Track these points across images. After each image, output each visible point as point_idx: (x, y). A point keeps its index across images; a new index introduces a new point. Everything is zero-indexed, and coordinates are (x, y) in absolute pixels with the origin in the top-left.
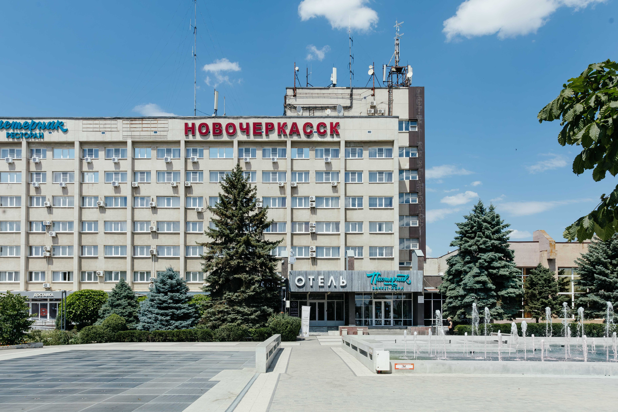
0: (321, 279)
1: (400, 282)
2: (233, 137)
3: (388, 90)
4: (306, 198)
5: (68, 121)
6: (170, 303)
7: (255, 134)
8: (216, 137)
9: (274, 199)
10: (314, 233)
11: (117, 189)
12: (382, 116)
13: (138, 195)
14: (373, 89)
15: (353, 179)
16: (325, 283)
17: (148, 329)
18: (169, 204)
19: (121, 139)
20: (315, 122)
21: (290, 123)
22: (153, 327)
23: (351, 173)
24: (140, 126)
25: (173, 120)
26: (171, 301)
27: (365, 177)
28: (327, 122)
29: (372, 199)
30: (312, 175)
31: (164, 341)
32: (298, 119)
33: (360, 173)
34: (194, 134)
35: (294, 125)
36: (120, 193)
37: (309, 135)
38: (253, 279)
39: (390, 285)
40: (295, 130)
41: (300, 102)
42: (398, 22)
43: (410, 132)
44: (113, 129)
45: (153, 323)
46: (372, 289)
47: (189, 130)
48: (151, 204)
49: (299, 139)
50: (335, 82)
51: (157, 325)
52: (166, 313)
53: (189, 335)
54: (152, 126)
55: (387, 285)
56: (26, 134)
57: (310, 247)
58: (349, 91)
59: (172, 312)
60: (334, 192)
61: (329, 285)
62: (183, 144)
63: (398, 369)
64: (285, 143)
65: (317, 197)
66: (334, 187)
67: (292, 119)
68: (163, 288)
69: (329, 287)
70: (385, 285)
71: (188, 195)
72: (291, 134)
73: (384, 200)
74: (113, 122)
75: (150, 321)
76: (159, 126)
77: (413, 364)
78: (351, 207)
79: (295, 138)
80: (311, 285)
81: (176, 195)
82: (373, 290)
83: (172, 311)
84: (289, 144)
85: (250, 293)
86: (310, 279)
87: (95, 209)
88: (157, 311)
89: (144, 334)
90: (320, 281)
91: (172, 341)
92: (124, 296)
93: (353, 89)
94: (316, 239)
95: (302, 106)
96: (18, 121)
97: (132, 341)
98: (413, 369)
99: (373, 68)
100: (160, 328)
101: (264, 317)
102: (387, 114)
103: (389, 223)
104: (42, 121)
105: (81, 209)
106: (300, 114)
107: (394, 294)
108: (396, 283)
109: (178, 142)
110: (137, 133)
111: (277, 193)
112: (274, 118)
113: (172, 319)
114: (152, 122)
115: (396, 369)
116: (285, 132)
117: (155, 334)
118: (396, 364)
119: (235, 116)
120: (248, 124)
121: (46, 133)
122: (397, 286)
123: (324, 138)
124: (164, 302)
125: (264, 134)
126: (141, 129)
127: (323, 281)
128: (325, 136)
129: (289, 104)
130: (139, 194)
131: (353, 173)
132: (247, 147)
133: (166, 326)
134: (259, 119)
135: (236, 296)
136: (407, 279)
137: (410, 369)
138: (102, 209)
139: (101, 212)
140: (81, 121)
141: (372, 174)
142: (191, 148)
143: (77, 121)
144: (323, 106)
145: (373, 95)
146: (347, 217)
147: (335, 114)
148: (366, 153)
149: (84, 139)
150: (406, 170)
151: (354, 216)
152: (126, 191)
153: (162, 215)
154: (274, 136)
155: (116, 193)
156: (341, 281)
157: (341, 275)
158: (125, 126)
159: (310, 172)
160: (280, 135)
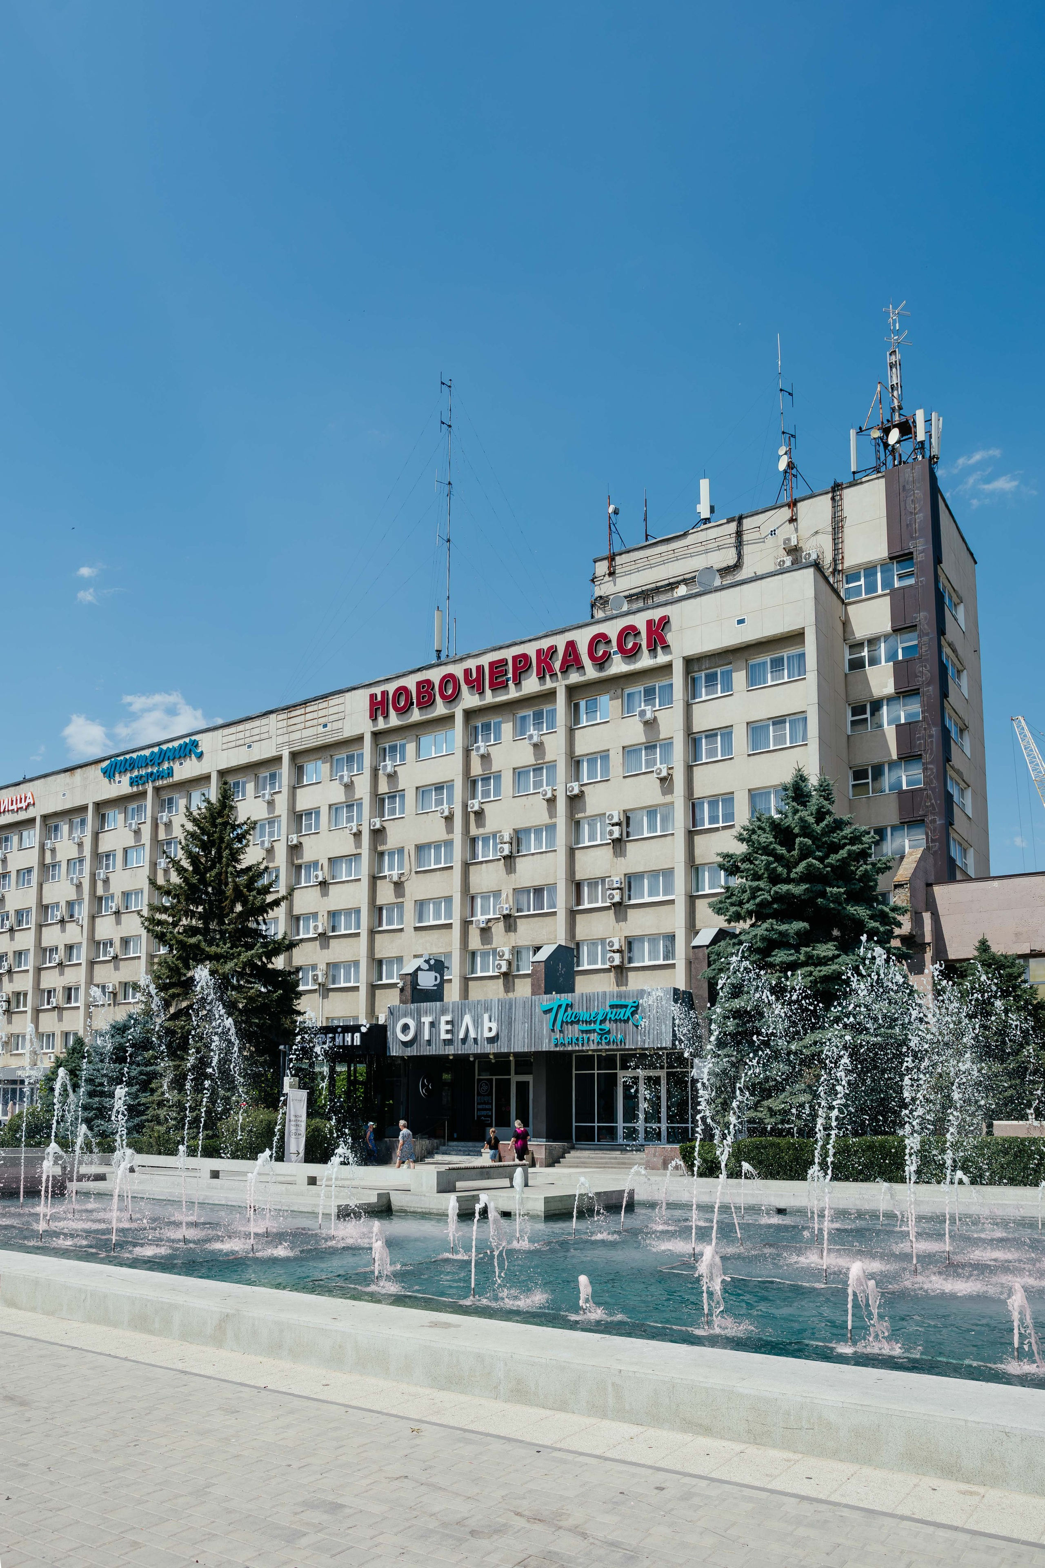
1: (616, 1021)
2: (453, 704)
3: (830, 495)
4: (603, 817)
5: (204, 735)
7: (495, 686)
8: (424, 711)
9: (537, 832)
10: (619, 904)
13: (300, 861)
14: (791, 505)
15: (712, 752)
16: (454, 1030)
18: (348, 872)
19: (273, 753)
20: (612, 630)
21: (561, 644)
23: (706, 737)
24: (302, 718)
25: (354, 692)
27: (739, 739)
28: (640, 621)
29: (759, 797)
30: (616, 760)
32: (584, 629)
33: (727, 732)
34: (386, 715)
35: (571, 646)
36: (273, 861)
37: (601, 662)
39: (594, 1031)
40: (572, 660)
41: (621, 585)
43: (893, 593)
44: (262, 736)
46: (553, 1042)
47: (378, 707)
48: (318, 876)
49: (582, 679)
54: (321, 713)
55: (587, 1032)
56: (152, 773)
57: (608, 941)
58: (732, 527)
60: (662, 793)
61: (462, 1035)
62: (368, 740)
64: (553, 693)
65: (620, 814)
66: (662, 781)
69: (463, 1041)
70: (583, 1032)
71: (377, 849)
72: (565, 669)
74: (264, 721)
76: (332, 710)
78: (707, 826)
79: (574, 678)
80: (427, 1038)
81: (358, 851)
82: (556, 1045)
84: (560, 696)
86: (423, 1024)
90: (444, 1027)
93: (740, 518)
94: (625, 919)
95: (627, 593)
96: (142, 753)
99: (788, 451)
104: (170, 745)
108: (607, 1026)
109: (360, 739)
110: (296, 736)
111: (542, 816)
112: (530, 641)
114: (321, 706)
116: (551, 669)
119: (458, 657)
120: (480, 668)
121: (176, 766)
122: (609, 1032)
123: (635, 663)
125: (511, 683)
126: (302, 725)
127: (449, 1027)
128: (638, 655)
129: (601, 597)
130: (302, 858)
131: (711, 734)
132: (485, 720)
134: (502, 651)
136: (633, 1014)
140: (221, 731)
141: (756, 729)
142: (387, 746)
143: (216, 733)
144: (671, 581)
145: (792, 520)
146: (697, 852)
148: (739, 678)
149: (223, 766)
151: (712, 847)
152: (280, 855)
153: (336, 898)
154: (531, 685)
156: (487, 1024)
157: (486, 1010)
158: (280, 724)
159: (612, 753)
160: (544, 677)
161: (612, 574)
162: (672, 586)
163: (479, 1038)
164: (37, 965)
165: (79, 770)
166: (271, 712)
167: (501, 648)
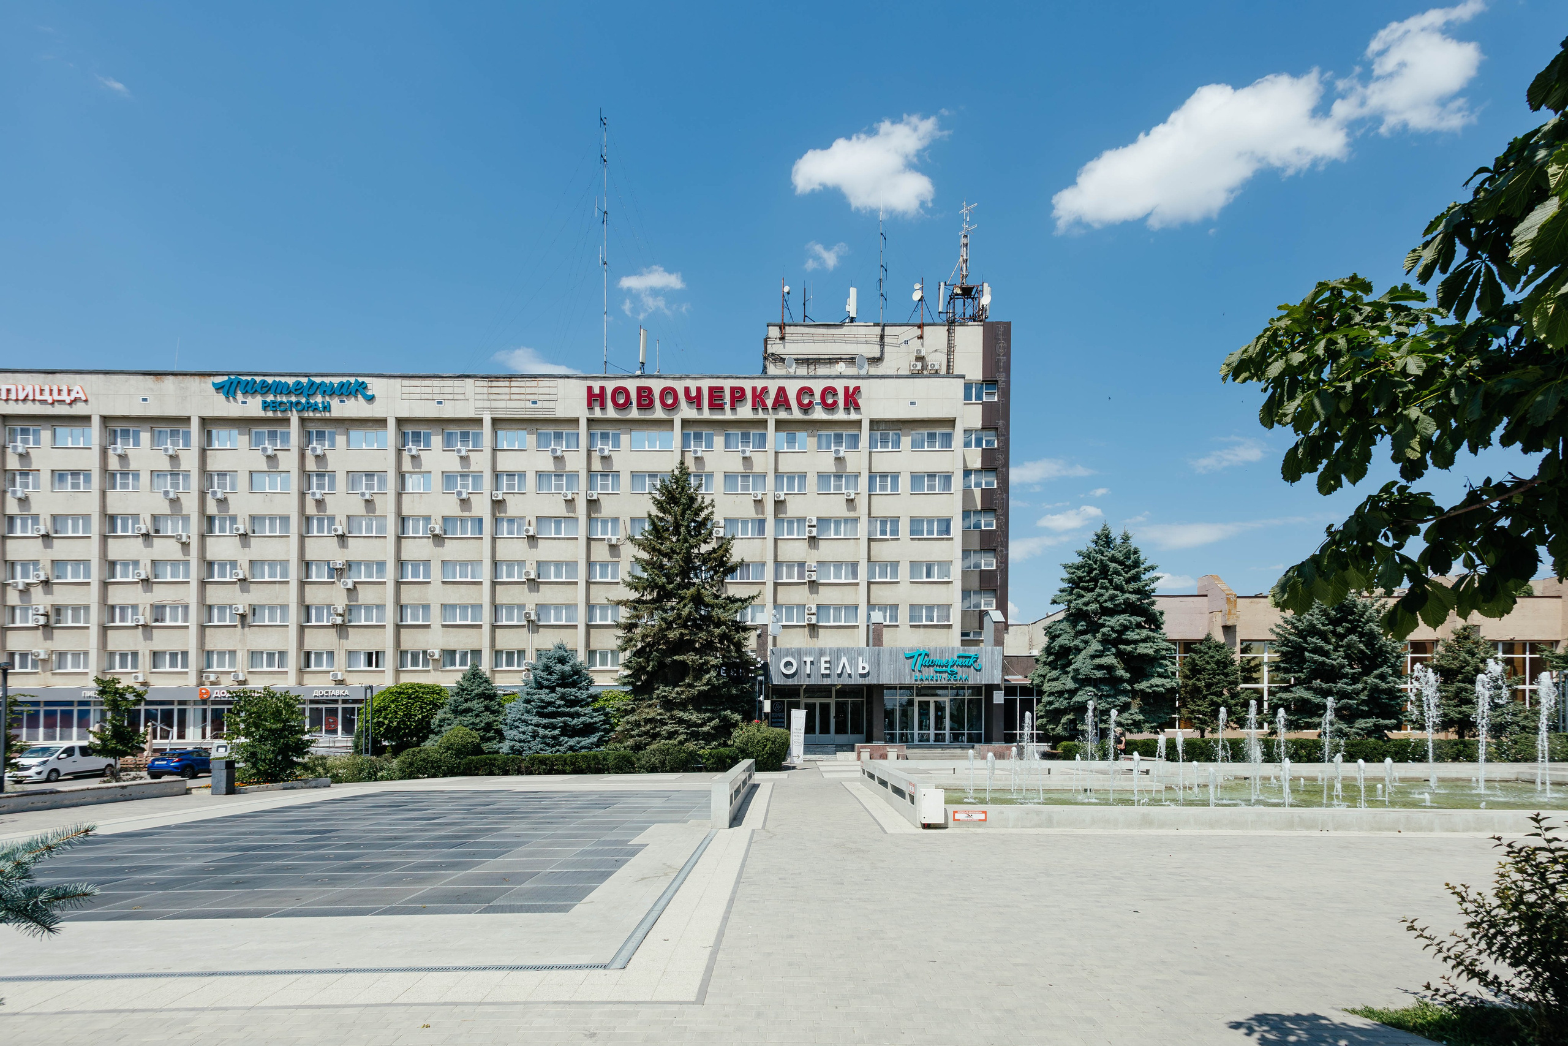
0: (826, 662)
1: (962, 666)
2: (672, 412)
3: (947, 328)
4: (801, 520)
5: (375, 379)
6: (559, 706)
7: (712, 406)
8: (643, 411)
9: (745, 522)
10: (814, 581)
11: (465, 503)
12: (936, 374)
13: (502, 515)
14: (920, 326)
15: (883, 488)
16: (832, 668)
17: (520, 753)
18: (558, 531)
19: (472, 414)
20: (818, 387)
21: (773, 387)
22: (530, 748)
23: (880, 476)
24: (507, 390)
25: (566, 380)
26: (562, 703)
27: (904, 482)
28: (839, 385)
29: (916, 523)
30: (812, 481)
31: (549, 772)
32: (788, 380)
33: (895, 476)
34: (603, 407)
35: (781, 390)
36: (470, 511)
37: (806, 408)
38: (706, 662)
39: (946, 671)
40: (782, 400)
41: (791, 349)
42: (968, 205)
43: (983, 404)
44: (456, 397)
45: (529, 742)
46: (914, 678)
47: (595, 398)
48: (527, 531)
49: (789, 417)
50: (853, 314)
51: (536, 745)
52: (552, 724)
53: (593, 763)
54: (529, 390)
55: (940, 672)
56: (298, 403)
57: (807, 606)
58: (878, 330)
59: (564, 722)
60: (849, 510)
61: (839, 672)
62: (583, 424)
63: (959, 820)
64: (764, 422)
65: (819, 519)
66: (850, 502)
67: (777, 380)
68: (547, 680)
69: (840, 675)
70: (936, 672)
71: (593, 515)
73: (936, 523)
74: (457, 383)
75: (523, 737)
76: (541, 391)
77: (983, 812)
78: (879, 537)
79: (783, 415)
80: (808, 672)
81: (571, 515)
82: (916, 680)
83: (563, 719)
84: (771, 425)
85: (702, 688)
86: (805, 662)
87: (426, 540)
88: (536, 720)
89: (513, 761)
90: (823, 665)
91: (564, 772)
92: (477, 695)
93: (884, 325)
94: (817, 593)
95: (796, 357)
96: (283, 380)
97: (491, 773)
98: (985, 820)
99: (922, 289)
100: (541, 750)
101: (726, 729)
102: (943, 371)
103: (945, 565)
104: (327, 380)
105: (399, 539)
106: (792, 371)
107: (952, 688)
108: (955, 668)
109: (576, 421)
110: (501, 405)
111: (750, 512)
112: (745, 378)
113: (563, 734)
114: (529, 384)
115: (955, 820)
116: (764, 404)
117: (533, 761)
118: (955, 812)
119: (677, 375)
120: (699, 389)
121: (335, 403)
122: (956, 673)
123: (833, 414)
124: (550, 704)
125: (728, 407)
126: (508, 397)
127: (828, 665)
128: (835, 410)
129: (772, 354)
130: (506, 512)
131: (884, 476)
132: (698, 430)
133: (553, 746)
134: (719, 380)
135: (677, 693)
136: (974, 662)
137: (980, 820)
138: (438, 539)
139: (436, 545)
140: (399, 380)
141: (916, 479)
142: (599, 432)
143: (392, 381)
144: (831, 356)
145: (921, 337)
146: (872, 553)
147: (852, 371)
148: (906, 441)
149: (404, 414)
150: (976, 471)
151: (885, 551)
152: (482, 507)
153: (546, 551)
154: (745, 412)
155: (462, 511)
156: (861, 665)
157: (859, 655)
158: (479, 390)
159: (808, 475)
160: (757, 409)
161: (782, 338)
162: (832, 361)
163: (853, 674)
164: (102, 578)
165: (171, 378)
166: (468, 377)
167: (718, 377)
